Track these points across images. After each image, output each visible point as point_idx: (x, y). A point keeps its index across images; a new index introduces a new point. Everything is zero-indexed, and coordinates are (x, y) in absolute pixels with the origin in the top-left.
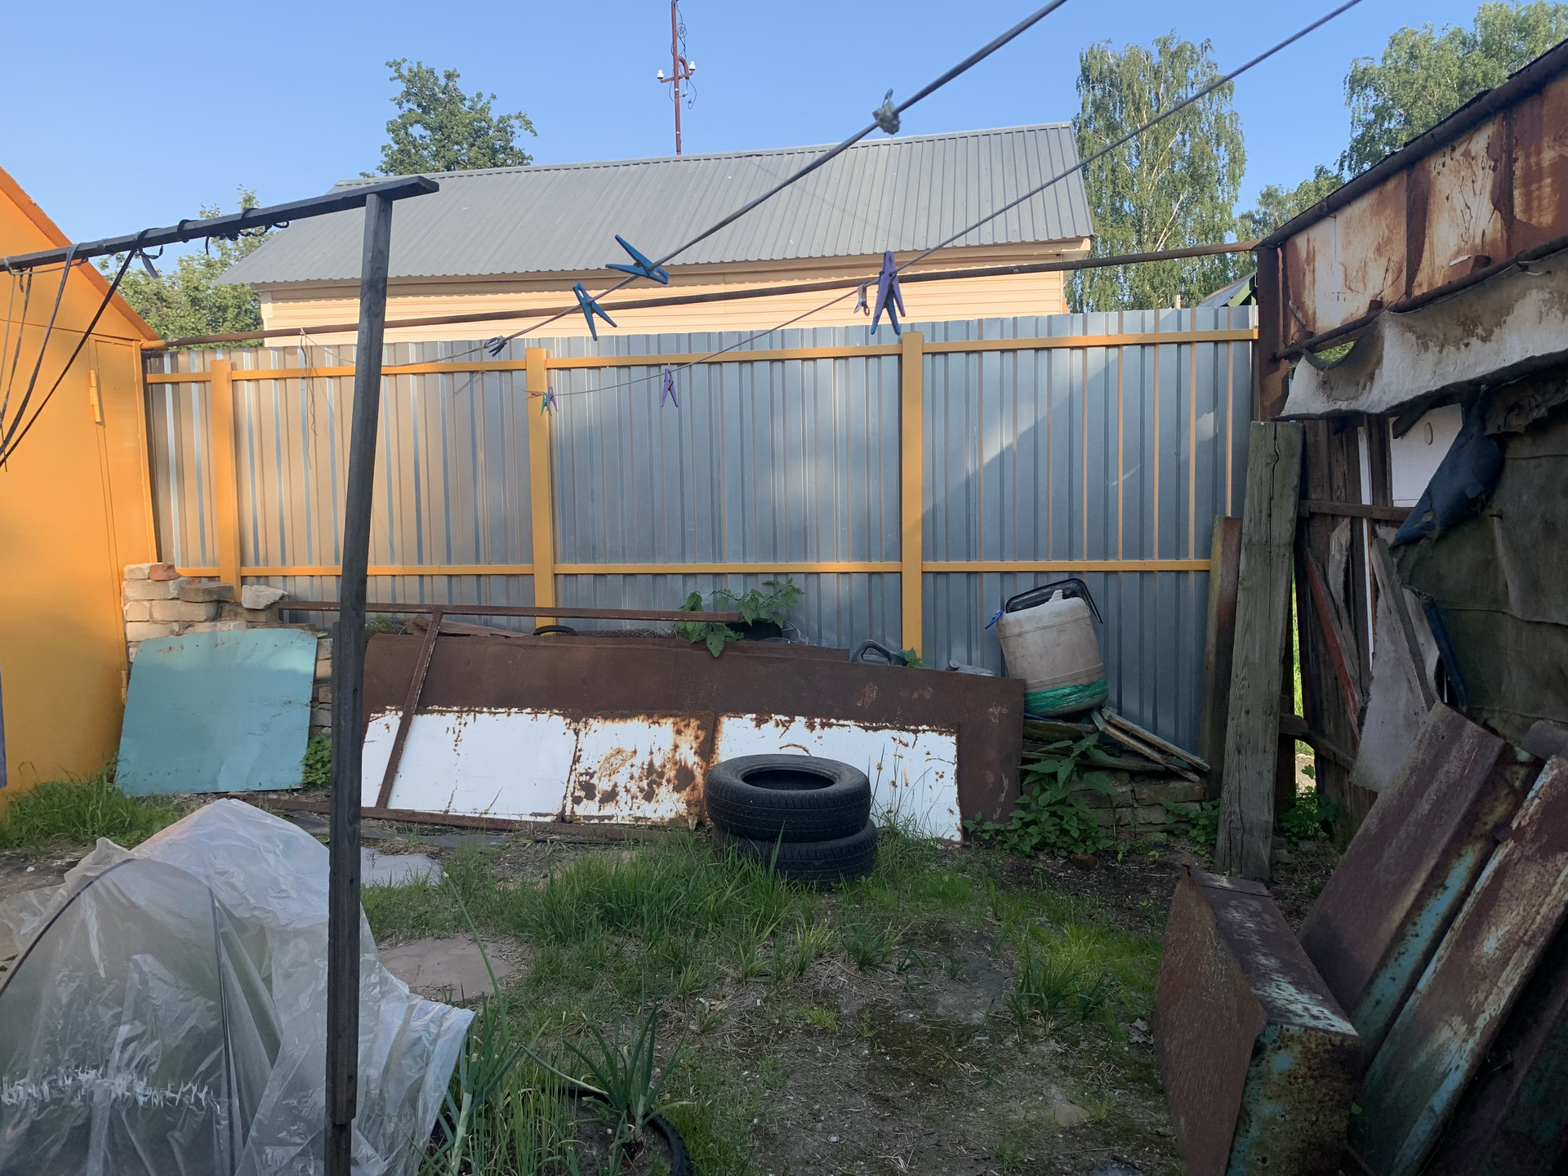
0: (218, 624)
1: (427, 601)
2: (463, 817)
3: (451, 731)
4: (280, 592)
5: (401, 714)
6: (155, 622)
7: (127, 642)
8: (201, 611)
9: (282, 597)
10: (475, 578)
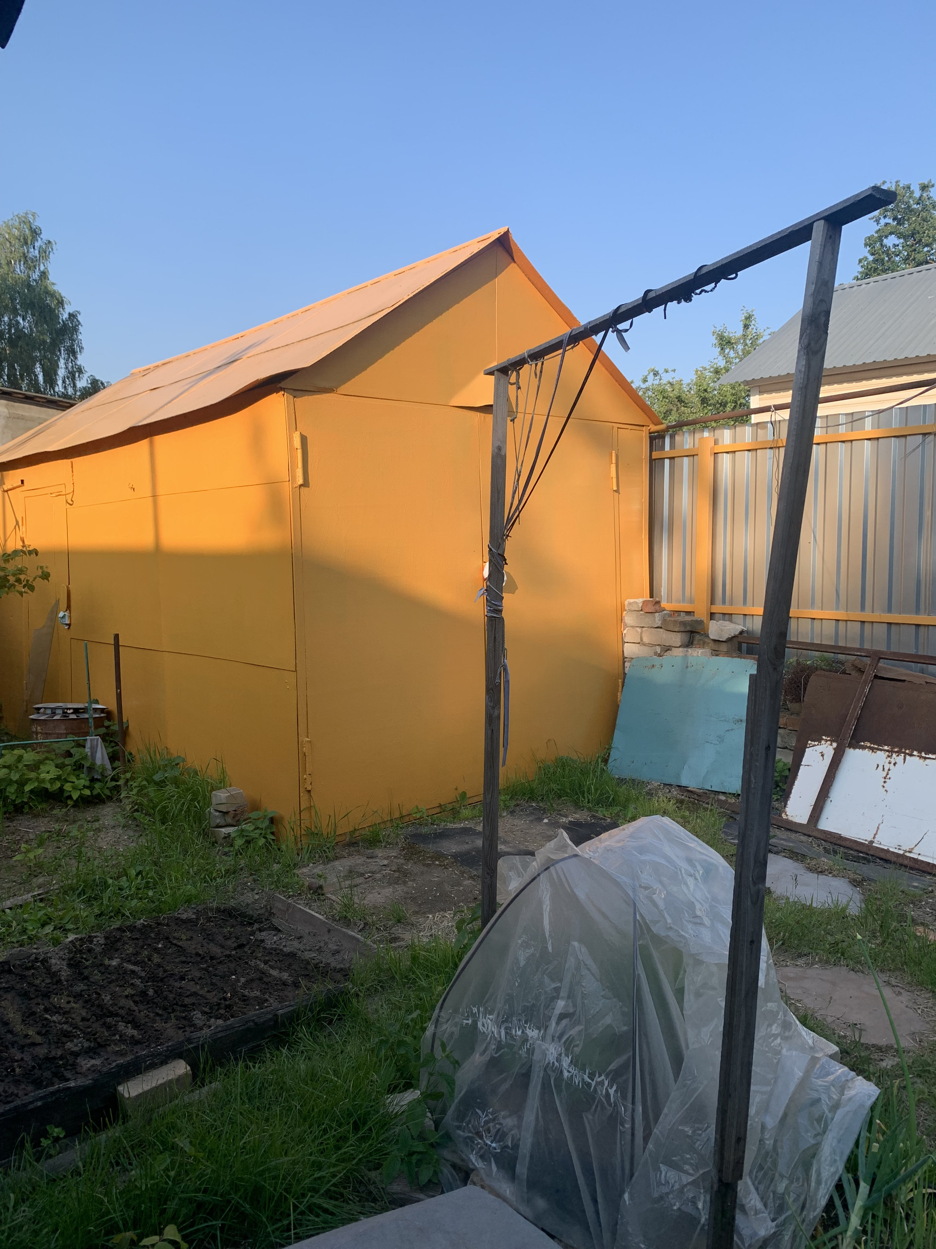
0: (689, 650)
1: (867, 646)
2: (888, 851)
3: (881, 768)
4: (740, 628)
5: (835, 745)
6: (644, 645)
7: (624, 658)
8: (676, 639)
9: (742, 632)
10: (914, 626)
